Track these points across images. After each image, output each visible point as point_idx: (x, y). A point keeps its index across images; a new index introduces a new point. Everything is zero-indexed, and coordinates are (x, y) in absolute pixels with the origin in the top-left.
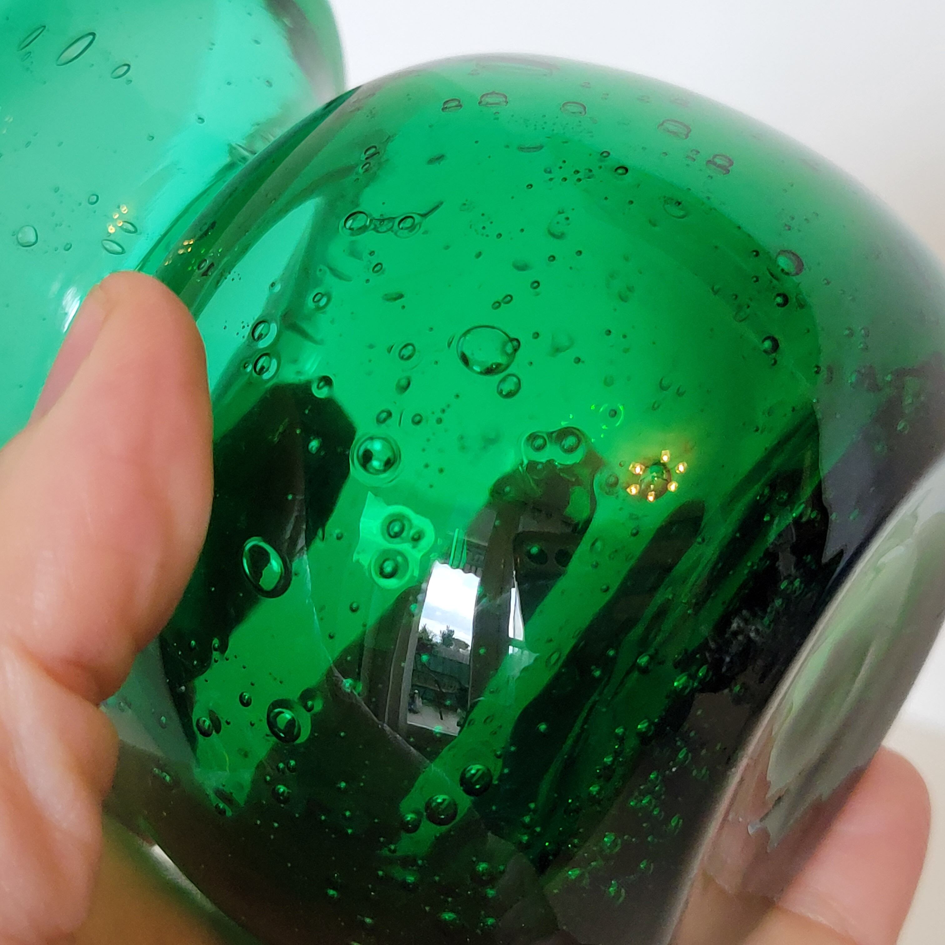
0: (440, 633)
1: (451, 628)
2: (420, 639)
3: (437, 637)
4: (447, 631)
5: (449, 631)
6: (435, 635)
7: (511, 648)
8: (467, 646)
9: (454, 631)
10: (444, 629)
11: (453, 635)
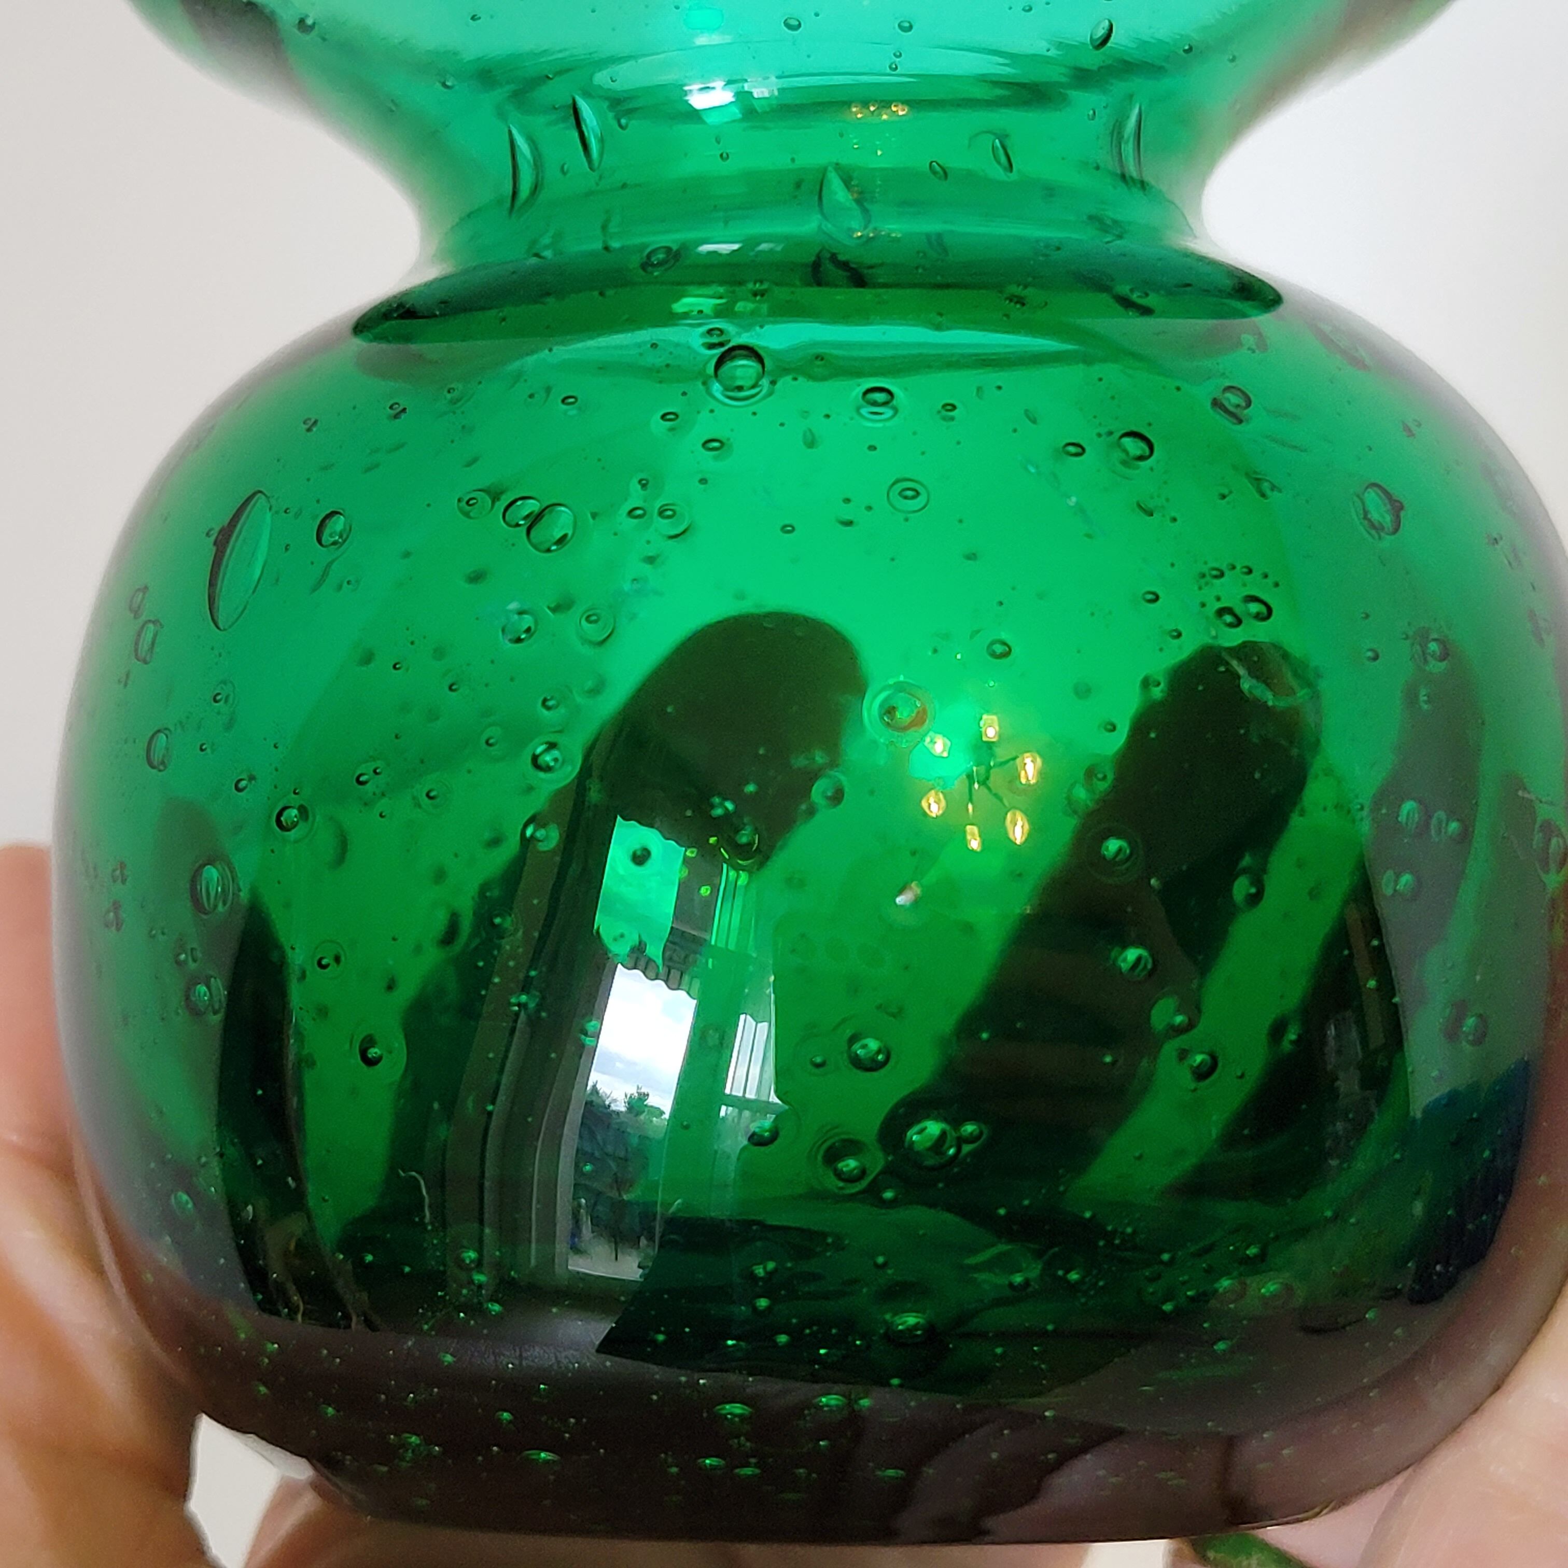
0: (624, 1097)
1: (644, 1090)
2: (589, 1104)
3: (618, 1103)
4: (636, 1095)
5: (639, 1094)
6: (615, 1101)
7: (724, 1108)
8: (662, 1113)
9: (648, 1095)
10: (632, 1090)
11: (646, 1100)
